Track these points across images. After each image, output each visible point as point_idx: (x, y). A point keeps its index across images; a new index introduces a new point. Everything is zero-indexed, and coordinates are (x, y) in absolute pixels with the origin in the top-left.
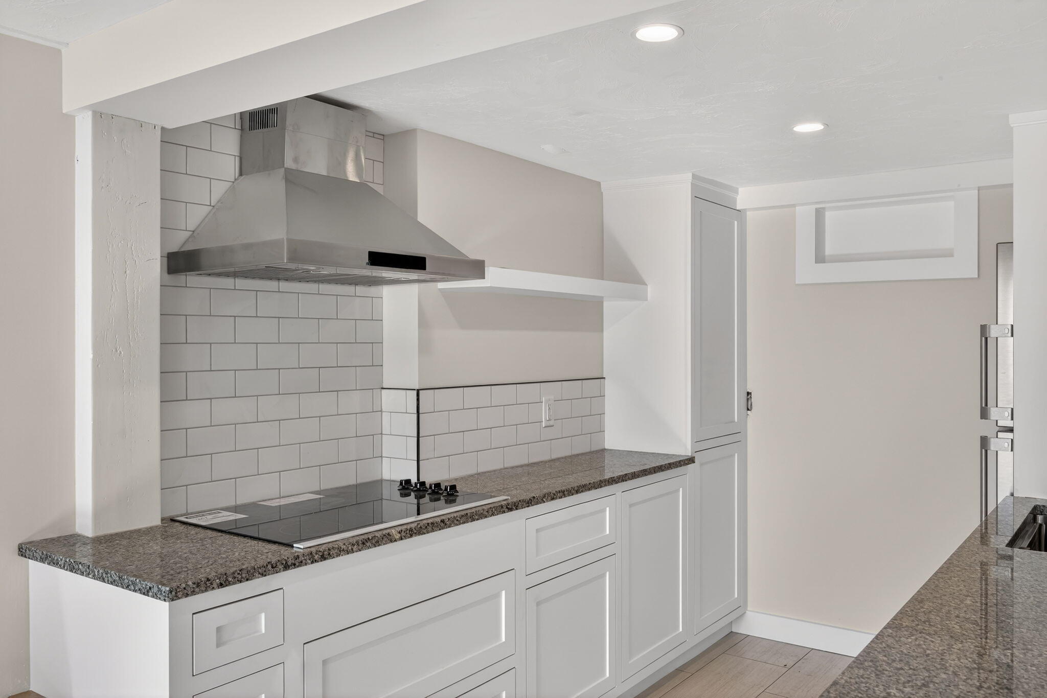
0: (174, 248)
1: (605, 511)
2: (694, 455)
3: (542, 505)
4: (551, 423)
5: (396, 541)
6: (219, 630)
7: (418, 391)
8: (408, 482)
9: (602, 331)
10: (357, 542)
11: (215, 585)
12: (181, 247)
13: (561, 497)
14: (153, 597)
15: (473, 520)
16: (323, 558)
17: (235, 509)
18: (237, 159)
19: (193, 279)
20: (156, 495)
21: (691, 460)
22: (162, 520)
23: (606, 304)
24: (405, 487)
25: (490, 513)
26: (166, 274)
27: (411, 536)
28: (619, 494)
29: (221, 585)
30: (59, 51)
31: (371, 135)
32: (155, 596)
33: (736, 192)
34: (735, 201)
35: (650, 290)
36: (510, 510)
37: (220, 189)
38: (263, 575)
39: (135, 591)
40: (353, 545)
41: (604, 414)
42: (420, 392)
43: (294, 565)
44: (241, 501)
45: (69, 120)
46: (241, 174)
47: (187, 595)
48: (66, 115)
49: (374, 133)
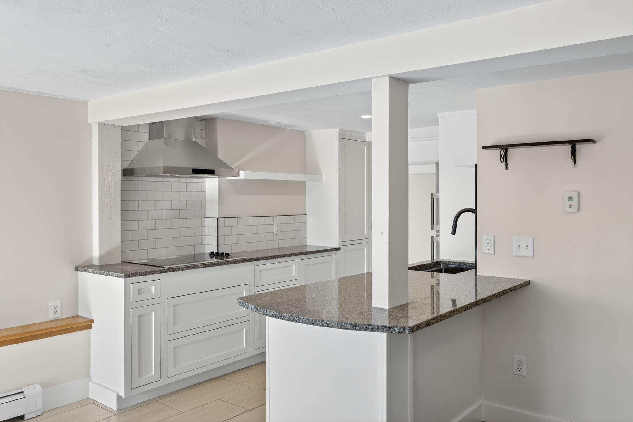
0: (125, 167)
1: (293, 266)
2: (340, 247)
3: (262, 261)
4: (279, 233)
5: (200, 268)
6: (139, 289)
7: (218, 219)
8: (213, 253)
9: (305, 194)
10: (186, 267)
11: (138, 275)
12: (128, 167)
13: (270, 259)
14: (119, 277)
15: (231, 264)
16: (174, 271)
17: (147, 260)
18: (148, 134)
19: (132, 178)
20: (120, 253)
21: (338, 249)
22: (122, 262)
23: (307, 183)
24: (212, 254)
25: (238, 262)
26: (123, 176)
27: (206, 267)
28: (300, 260)
29: (140, 275)
30: (87, 102)
31: (201, 120)
32: (120, 277)
33: (365, 134)
34: (365, 138)
35: (324, 178)
36: (247, 261)
37: (141, 145)
38: (153, 274)
39: (114, 276)
40: (184, 268)
41: (306, 230)
42: (219, 219)
43: (164, 272)
44: (149, 257)
45: (91, 125)
46: (149, 139)
47: (129, 277)
48: (89, 124)
49: (201, 119)
